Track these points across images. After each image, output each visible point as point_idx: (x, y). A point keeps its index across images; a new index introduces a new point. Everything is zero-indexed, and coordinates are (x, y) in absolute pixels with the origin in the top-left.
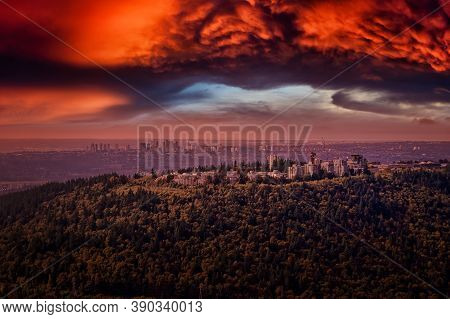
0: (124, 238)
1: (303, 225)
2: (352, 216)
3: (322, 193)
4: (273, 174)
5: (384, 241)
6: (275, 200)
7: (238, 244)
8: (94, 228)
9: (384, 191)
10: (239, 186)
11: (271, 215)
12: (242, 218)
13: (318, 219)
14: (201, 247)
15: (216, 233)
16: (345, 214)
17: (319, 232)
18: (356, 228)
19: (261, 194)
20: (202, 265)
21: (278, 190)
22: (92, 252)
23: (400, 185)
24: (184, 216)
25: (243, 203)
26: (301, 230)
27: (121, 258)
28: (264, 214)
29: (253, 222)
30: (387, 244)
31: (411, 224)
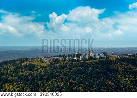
0: (21, 80)
1: (82, 76)
2: (99, 73)
3: (90, 65)
4: (75, 58)
5: (109, 81)
6: (74, 67)
7: (59, 82)
8: (12, 76)
9: (111, 64)
10: (62, 62)
11: (72, 72)
12: (62, 73)
13: (87, 74)
14: (46, 83)
15: (52, 78)
16: (97, 72)
17: (87, 78)
18: (100, 77)
19: (69, 65)
20: (46, 89)
21: (75, 64)
22: (9, 85)
23: (117, 62)
24: (43, 72)
25: (63, 68)
26: (81, 77)
27: (19, 87)
28: (69, 72)
29: (65, 75)
30: (110, 83)
31: (119, 76)
